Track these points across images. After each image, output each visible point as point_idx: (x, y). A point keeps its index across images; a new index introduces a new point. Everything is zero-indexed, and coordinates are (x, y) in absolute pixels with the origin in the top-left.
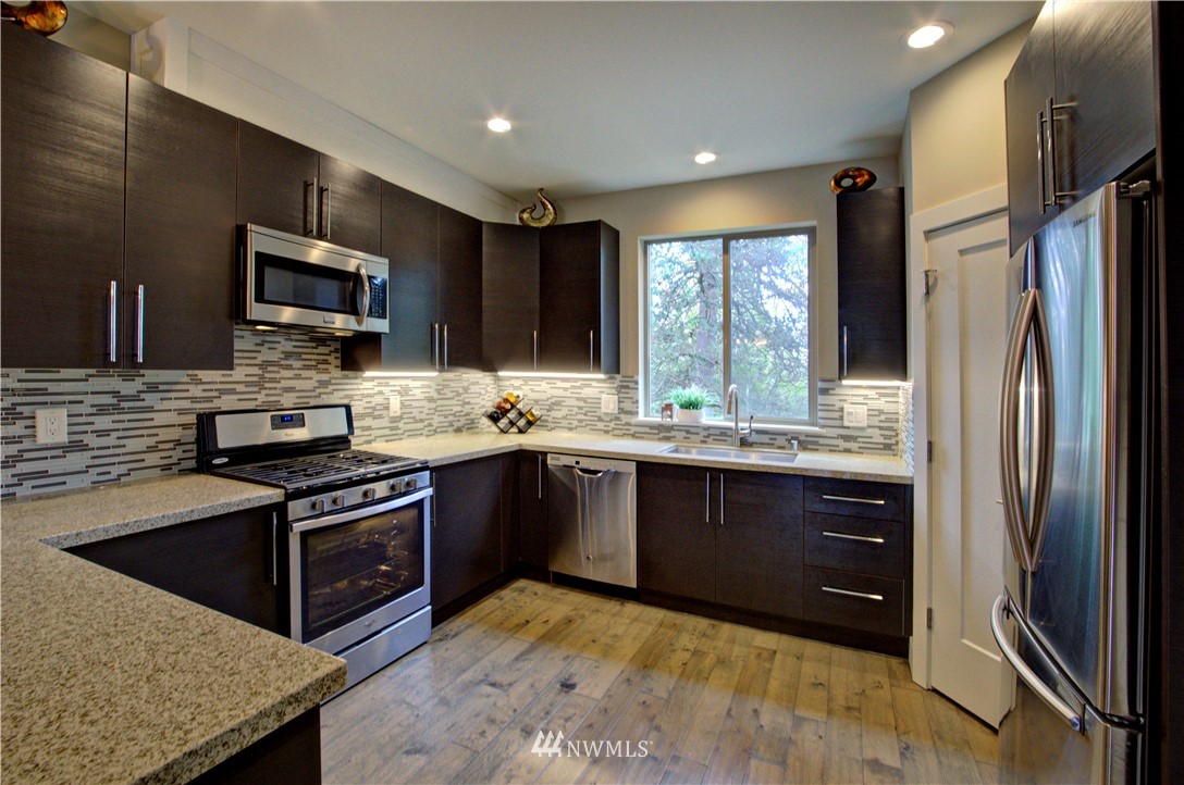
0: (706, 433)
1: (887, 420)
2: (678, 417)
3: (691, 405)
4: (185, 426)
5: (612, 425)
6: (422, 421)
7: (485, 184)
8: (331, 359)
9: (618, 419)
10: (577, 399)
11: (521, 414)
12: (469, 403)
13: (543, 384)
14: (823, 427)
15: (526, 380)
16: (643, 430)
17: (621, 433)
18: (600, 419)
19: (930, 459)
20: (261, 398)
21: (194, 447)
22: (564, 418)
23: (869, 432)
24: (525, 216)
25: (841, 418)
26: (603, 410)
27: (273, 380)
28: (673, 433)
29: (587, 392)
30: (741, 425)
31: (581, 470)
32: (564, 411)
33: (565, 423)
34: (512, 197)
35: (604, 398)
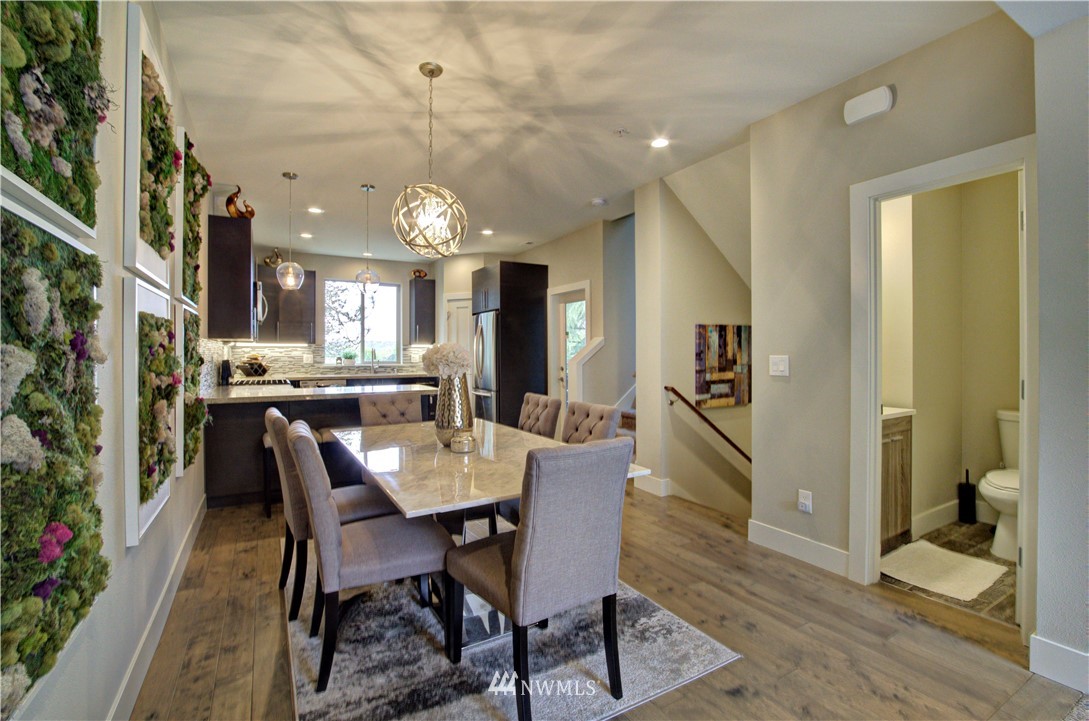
0: (357, 369)
2: (345, 362)
5: (309, 369)
9: (316, 364)
10: (289, 357)
14: (404, 363)
16: (326, 370)
17: (314, 372)
18: (303, 367)
22: (280, 367)
23: (420, 364)
24: (268, 261)
25: (410, 359)
26: (305, 362)
28: (342, 371)
29: (294, 354)
32: (281, 364)
33: (281, 370)
35: (305, 356)
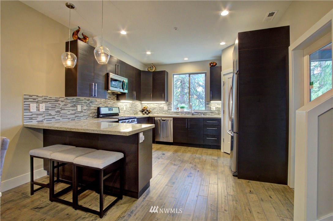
0: (185, 113)
1: (219, 109)
2: (180, 110)
3: (182, 108)
4: (95, 110)
5: (166, 112)
6: (129, 112)
7: (141, 62)
8: (115, 98)
9: (168, 111)
10: (159, 107)
11: (147, 111)
12: (136, 109)
13: (152, 104)
14: (207, 111)
15: (148, 104)
16: (173, 113)
17: (168, 114)
18: (164, 111)
19: (224, 113)
20: (105, 105)
21: (97, 113)
22: (156, 111)
23: (216, 111)
24: (149, 69)
25: (211, 109)
26: (165, 109)
27: (107, 102)
28: (179, 113)
29: (161, 106)
30: (192, 111)
31: (162, 120)
32: (156, 110)
33: (156, 112)
34: (145, 65)
35: (165, 107)
